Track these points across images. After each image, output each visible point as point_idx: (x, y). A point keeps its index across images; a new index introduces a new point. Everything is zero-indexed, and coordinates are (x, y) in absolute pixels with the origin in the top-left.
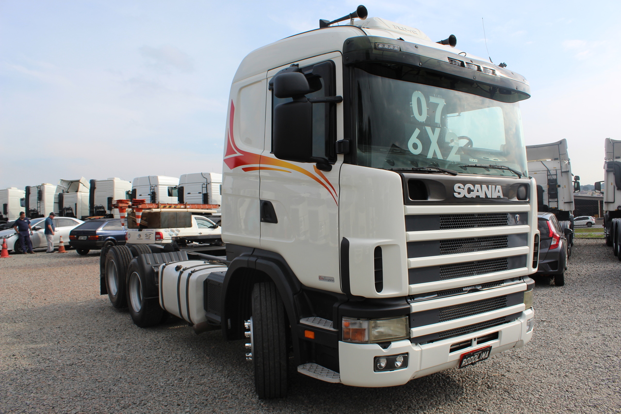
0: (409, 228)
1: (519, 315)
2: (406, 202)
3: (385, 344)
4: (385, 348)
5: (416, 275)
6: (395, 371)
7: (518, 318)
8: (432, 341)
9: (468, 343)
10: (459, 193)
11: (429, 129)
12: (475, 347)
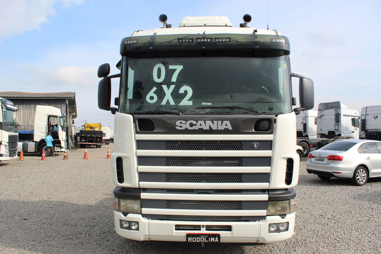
0: (138, 147)
1: (263, 218)
2: (137, 132)
3: (125, 214)
4: (125, 216)
5: (143, 176)
6: (131, 231)
7: (261, 221)
8: (161, 220)
9: (198, 228)
10: (181, 127)
11: (165, 87)
12: (203, 231)
